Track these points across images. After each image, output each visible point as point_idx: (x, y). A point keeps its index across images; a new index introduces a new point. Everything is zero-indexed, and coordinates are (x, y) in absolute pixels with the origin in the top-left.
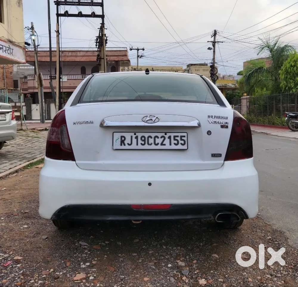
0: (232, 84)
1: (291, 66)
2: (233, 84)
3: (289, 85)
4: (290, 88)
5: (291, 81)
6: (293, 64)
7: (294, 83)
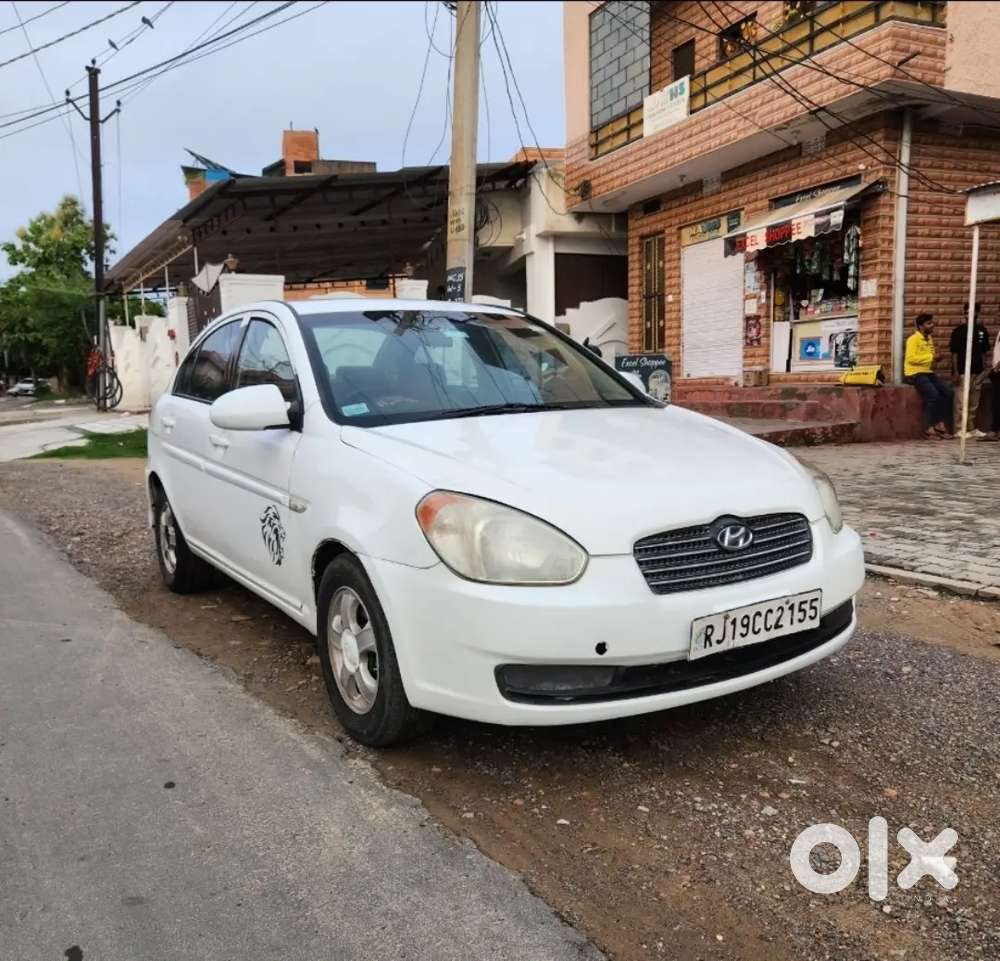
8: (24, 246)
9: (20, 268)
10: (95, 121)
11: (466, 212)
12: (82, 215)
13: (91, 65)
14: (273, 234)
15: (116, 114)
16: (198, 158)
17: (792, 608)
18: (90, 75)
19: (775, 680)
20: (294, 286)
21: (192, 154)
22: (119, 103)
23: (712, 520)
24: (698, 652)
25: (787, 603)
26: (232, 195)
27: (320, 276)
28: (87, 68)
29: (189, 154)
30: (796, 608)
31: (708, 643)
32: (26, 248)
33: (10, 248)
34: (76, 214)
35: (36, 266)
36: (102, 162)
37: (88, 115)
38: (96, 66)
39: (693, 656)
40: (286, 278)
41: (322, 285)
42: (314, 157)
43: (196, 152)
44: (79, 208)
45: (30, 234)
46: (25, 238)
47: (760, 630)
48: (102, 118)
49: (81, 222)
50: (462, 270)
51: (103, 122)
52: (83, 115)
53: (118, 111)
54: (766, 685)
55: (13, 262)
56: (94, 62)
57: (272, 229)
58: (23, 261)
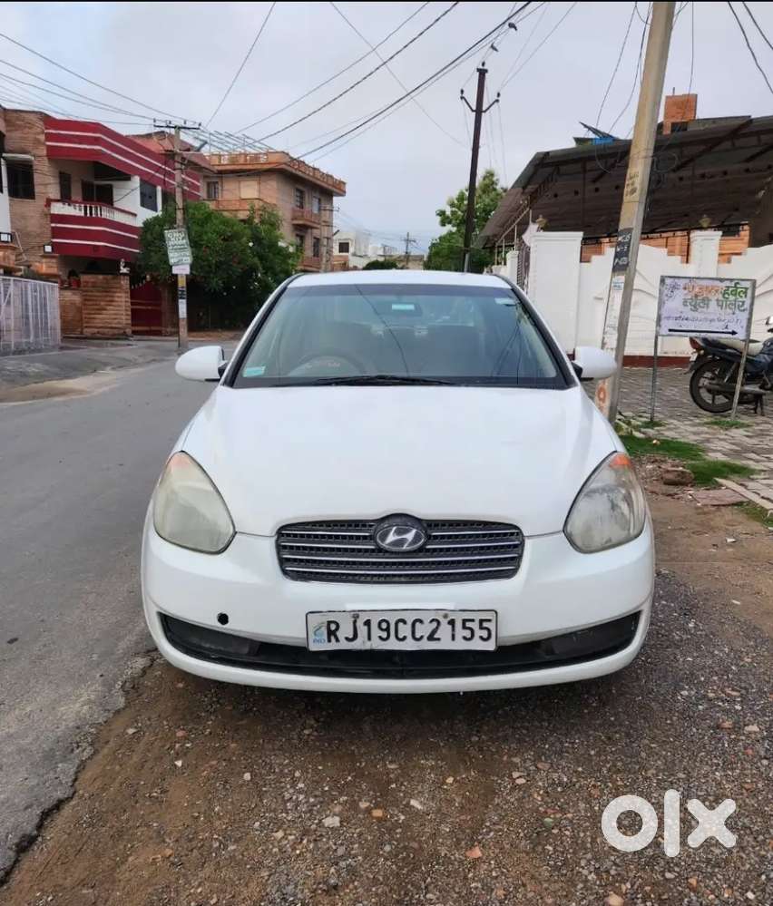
8: (452, 212)
9: (449, 228)
10: (479, 112)
11: (640, 174)
12: (496, 184)
13: (481, 67)
14: (597, 194)
15: (496, 104)
16: (590, 128)
17: (452, 623)
18: (480, 74)
19: (465, 693)
20: (650, 236)
21: (585, 126)
22: (499, 95)
23: (378, 517)
24: (319, 645)
25: (446, 616)
26: (548, 165)
27: (664, 226)
28: (478, 70)
29: (582, 126)
30: (459, 625)
31: (333, 638)
32: (453, 213)
33: (442, 214)
34: (493, 183)
35: (458, 225)
36: (480, 144)
37: (474, 108)
38: (485, 67)
39: (313, 647)
40: (584, 234)
41: (664, 235)
42: (689, 117)
43: (588, 125)
44: (495, 179)
45: (456, 202)
46: (452, 205)
47: (422, 637)
48: (484, 109)
49: (495, 190)
50: (629, 231)
51: (485, 111)
52: (470, 106)
53: (497, 101)
54: (454, 695)
55: (443, 224)
56: (483, 64)
57: (597, 190)
58: (450, 223)
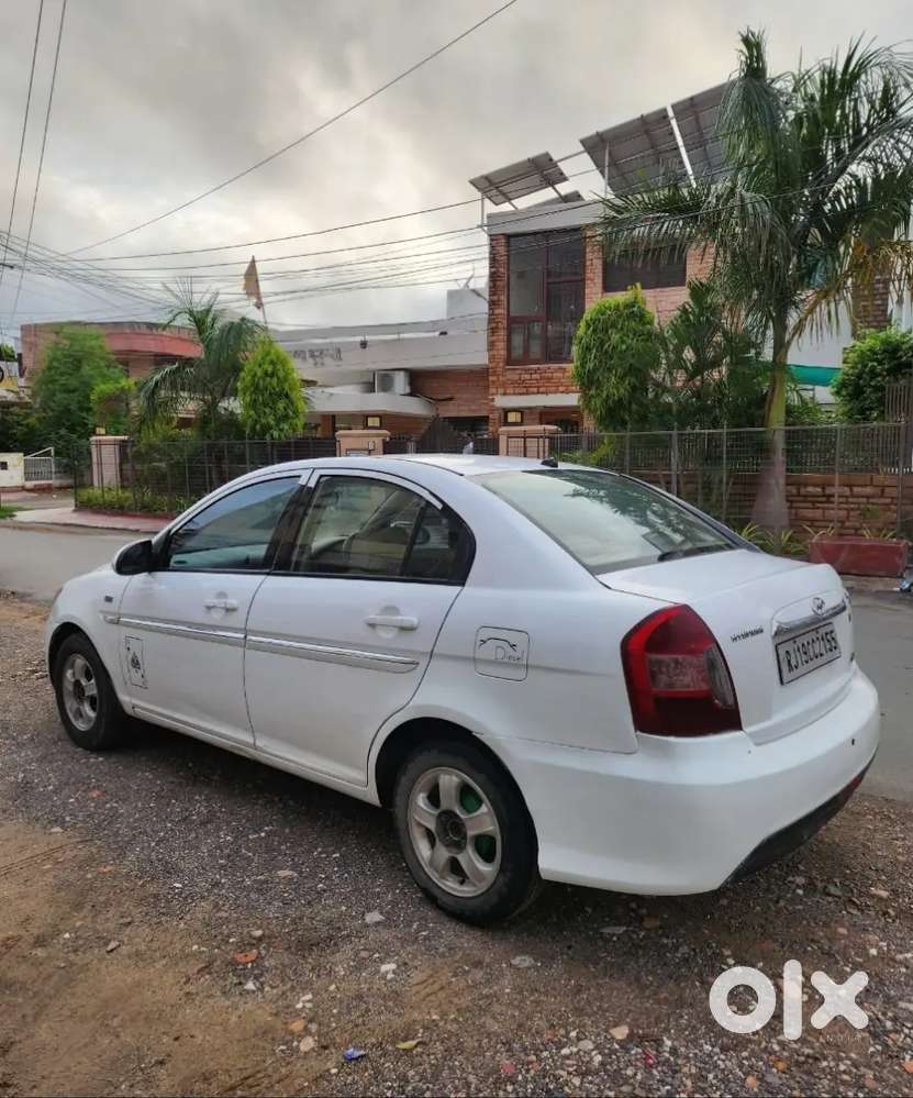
0: (8, 390)
1: (266, 374)
2: (12, 392)
3: (263, 421)
4: (266, 428)
5: (267, 410)
6: (270, 369)
7: (274, 415)
